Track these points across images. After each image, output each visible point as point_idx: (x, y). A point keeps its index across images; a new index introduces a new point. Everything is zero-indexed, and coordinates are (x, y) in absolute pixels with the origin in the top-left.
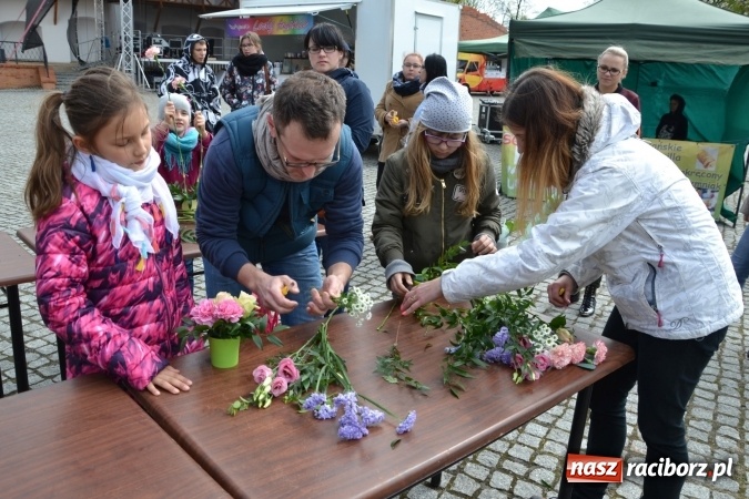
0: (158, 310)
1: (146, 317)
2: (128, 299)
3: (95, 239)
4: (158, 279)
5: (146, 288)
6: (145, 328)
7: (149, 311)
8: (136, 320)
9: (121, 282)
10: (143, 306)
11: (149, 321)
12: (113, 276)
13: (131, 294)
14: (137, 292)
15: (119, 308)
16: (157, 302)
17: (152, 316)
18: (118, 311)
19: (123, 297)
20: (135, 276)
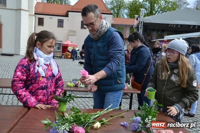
0: (45, 93)
1: (40, 94)
2: (36, 88)
3: (30, 70)
4: (46, 85)
5: (42, 86)
6: (40, 97)
7: (42, 93)
8: (38, 94)
9: (35, 83)
10: (41, 91)
11: (41, 95)
12: (33, 81)
13: (37, 87)
14: (39, 86)
15: (34, 90)
16: (45, 91)
17: (42, 94)
18: (34, 91)
19: (35, 87)
20: (39, 82)
